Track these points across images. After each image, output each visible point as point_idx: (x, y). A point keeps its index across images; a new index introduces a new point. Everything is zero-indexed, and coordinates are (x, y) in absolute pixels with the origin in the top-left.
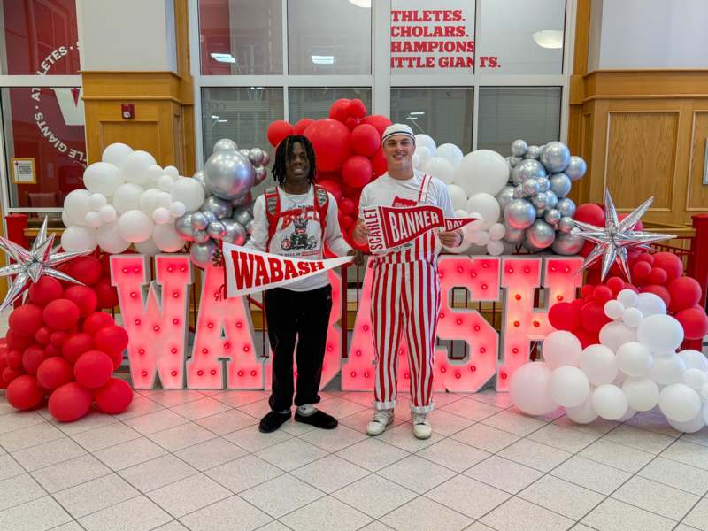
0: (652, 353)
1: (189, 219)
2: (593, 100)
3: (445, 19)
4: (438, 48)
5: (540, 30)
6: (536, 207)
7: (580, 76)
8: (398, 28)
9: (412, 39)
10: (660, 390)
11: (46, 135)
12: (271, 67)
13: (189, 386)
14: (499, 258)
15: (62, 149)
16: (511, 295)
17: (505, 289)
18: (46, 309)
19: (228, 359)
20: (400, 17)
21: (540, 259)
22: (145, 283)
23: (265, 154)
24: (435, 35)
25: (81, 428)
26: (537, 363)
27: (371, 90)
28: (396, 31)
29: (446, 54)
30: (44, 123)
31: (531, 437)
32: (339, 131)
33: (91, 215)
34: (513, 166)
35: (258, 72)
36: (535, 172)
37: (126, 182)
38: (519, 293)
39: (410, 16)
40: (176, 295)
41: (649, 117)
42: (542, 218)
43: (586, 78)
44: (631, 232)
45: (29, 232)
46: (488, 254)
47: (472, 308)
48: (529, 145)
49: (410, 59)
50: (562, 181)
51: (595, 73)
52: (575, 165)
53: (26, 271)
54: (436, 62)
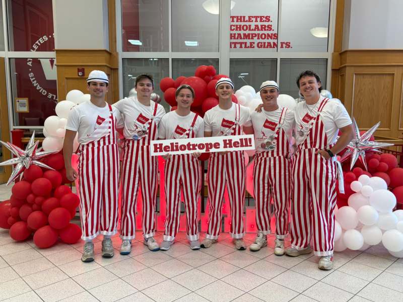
0: (378, 212)
2: (345, 67)
3: (261, 21)
4: (257, 37)
5: (315, 27)
7: (338, 53)
8: (234, 26)
9: (242, 32)
10: (383, 234)
11: (35, 85)
12: (162, 48)
15: (44, 93)
20: (235, 19)
23: (159, 97)
24: (255, 30)
27: (218, 61)
28: (233, 28)
29: (261, 40)
30: (34, 79)
32: (201, 83)
33: (59, 130)
35: (155, 50)
39: (241, 19)
41: (377, 76)
43: (341, 54)
44: (367, 142)
49: (241, 43)
51: (346, 52)
53: (22, 162)
54: (255, 45)
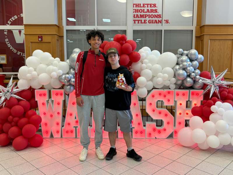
0: (229, 124)
1: (64, 76)
2: (204, 35)
3: (150, 7)
4: (148, 17)
6: (187, 72)
7: (199, 27)
8: (134, 10)
9: (139, 14)
10: (231, 138)
11: (9, 46)
12: (89, 23)
13: (63, 137)
14: (174, 90)
15: (15, 51)
16: (178, 103)
17: (176, 101)
18: (12, 109)
19: (77, 127)
21: (188, 91)
22: (48, 100)
24: (147, 12)
25: (25, 152)
26: (187, 128)
27: (126, 31)
29: (151, 19)
30: (9, 42)
31: (187, 154)
32: (117, 45)
33: (29, 75)
34: (178, 58)
35: (84, 25)
36: (186, 60)
37: (41, 63)
38: (181, 103)
39: (138, 6)
40: (59, 104)
41: (223, 41)
42: (189, 76)
43: (201, 27)
44: (220, 81)
45: (6, 81)
46: (170, 89)
47: (164, 108)
48: (184, 50)
49: (138, 21)
50: (196, 63)
51: (204, 26)
52: (200, 58)
53: (5, 95)
54: (147, 22)
